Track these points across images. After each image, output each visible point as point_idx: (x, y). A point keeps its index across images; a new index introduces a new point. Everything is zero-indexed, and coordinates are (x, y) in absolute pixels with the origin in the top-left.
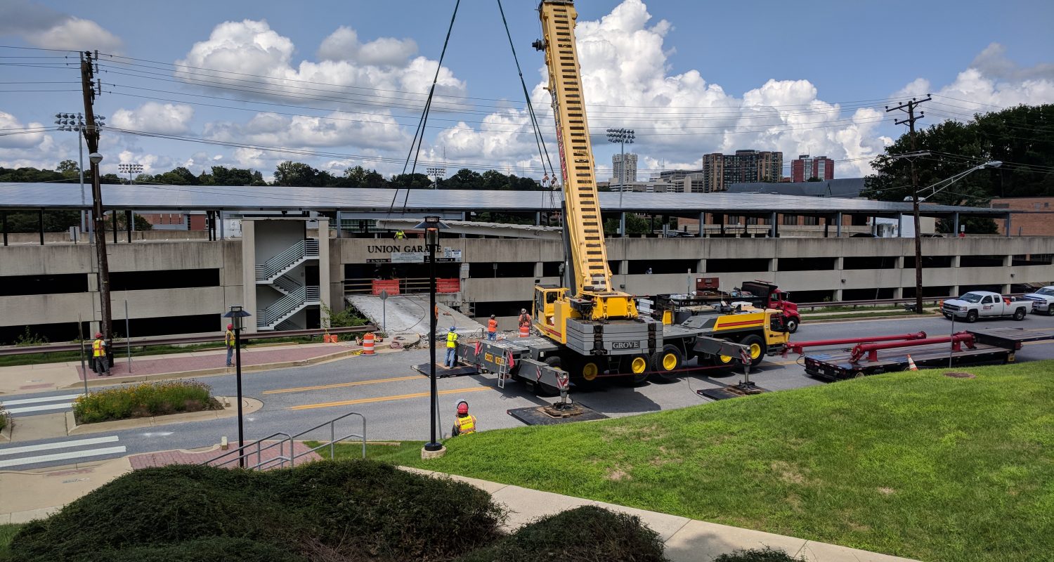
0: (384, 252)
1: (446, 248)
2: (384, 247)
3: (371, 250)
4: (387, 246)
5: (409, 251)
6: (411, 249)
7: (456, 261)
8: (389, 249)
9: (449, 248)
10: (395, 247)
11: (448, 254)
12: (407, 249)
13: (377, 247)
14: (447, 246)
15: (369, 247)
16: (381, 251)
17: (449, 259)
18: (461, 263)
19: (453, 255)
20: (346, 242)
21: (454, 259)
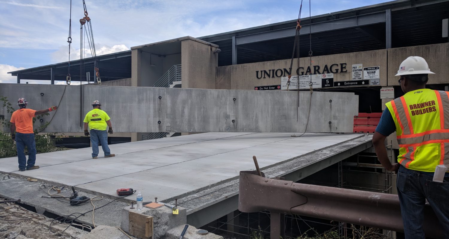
0: (273, 77)
1: (354, 66)
2: (273, 71)
3: (259, 76)
4: (276, 70)
5: (303, 73)
6: (305, 71)
7: (371, 84)
8: (279, 73)
9: (359, 66)
10: (285, 70)
11: (357, 75)
12: (301, 71)
13: (265, 72)
14: (356, 63)
15: (257, 72)
16: (269, 76)
17: (360, 82)
18: (381, 87)
19: (366, 76)
20: (236, 69)
21: (367, 82)
